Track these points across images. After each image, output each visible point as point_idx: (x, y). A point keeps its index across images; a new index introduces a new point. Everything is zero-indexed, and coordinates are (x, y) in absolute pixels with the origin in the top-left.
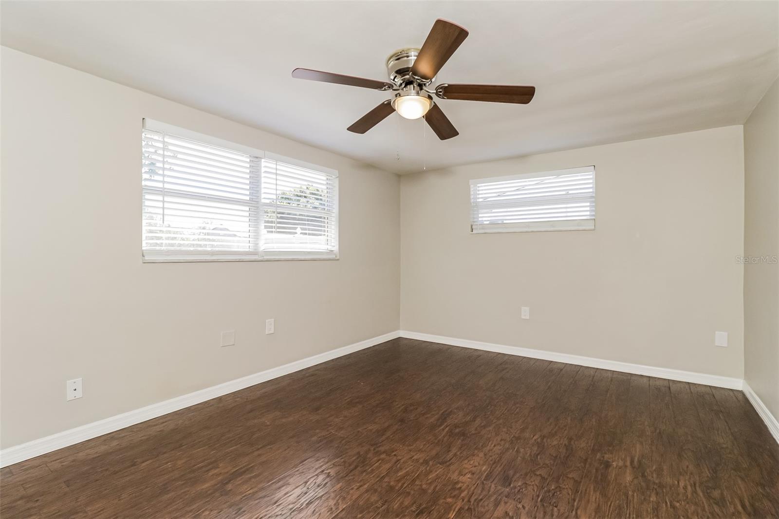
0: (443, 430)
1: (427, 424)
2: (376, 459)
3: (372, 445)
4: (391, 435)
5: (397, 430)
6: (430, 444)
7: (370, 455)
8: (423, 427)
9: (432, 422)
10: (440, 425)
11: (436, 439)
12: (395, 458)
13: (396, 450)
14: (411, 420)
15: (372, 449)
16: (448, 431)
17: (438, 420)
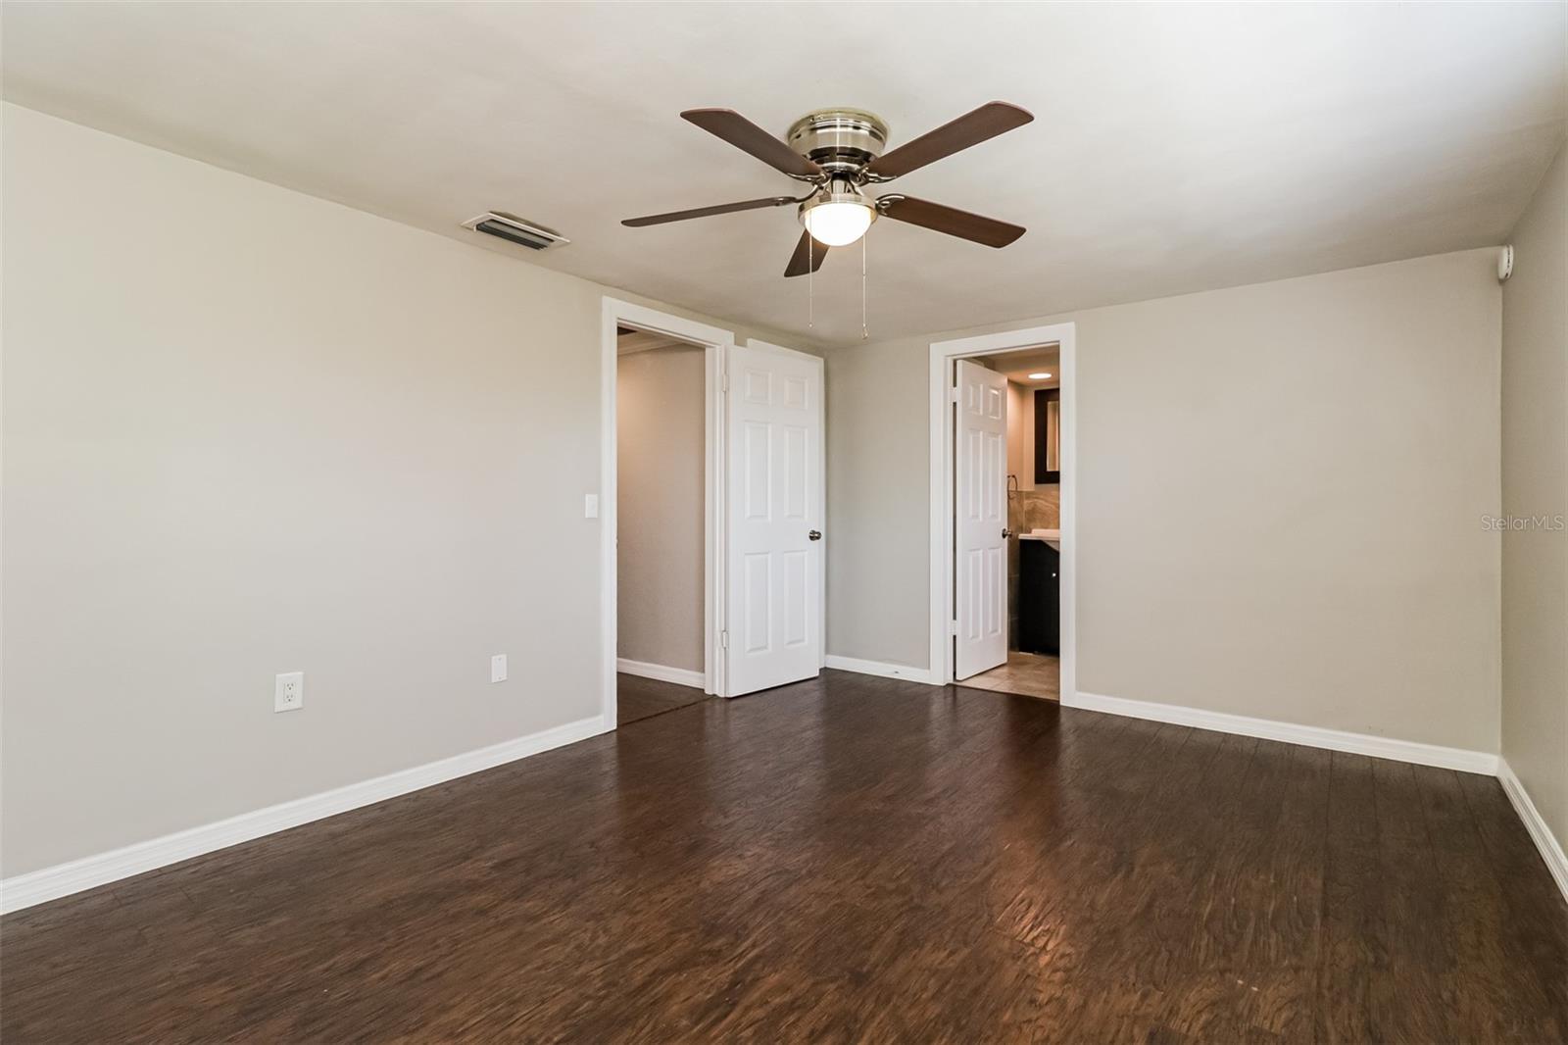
0: (754, 946)
1: (790, 966)
2: (904, 882)
3: (919, 908)
4: (882, 933)
5: (869, 947)
6: (797, 908)
7: (917, 888)
8: (803, 955)
9: (776, 971)
10: (758, 958)
11: (782, 919)
12: (868, 882)
13: (867, 896)
14: (833, 980)
15: (916, 900)
16: (744, 941)
17: (757, 979)
